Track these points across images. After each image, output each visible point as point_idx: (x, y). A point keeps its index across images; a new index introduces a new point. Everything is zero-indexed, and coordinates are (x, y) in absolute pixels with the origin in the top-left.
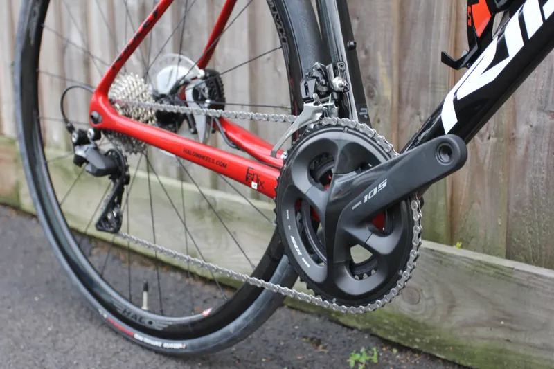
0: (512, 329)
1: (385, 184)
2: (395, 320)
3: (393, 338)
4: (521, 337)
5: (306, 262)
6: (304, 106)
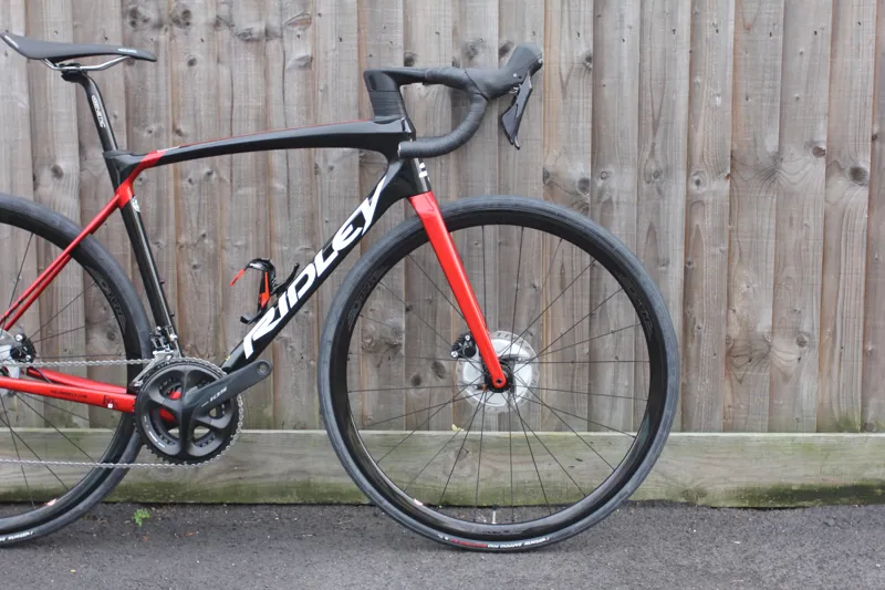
0: (243, 471)
1: (225, 389)
2: (153, 487)
3: (151, 501)
4: (250, 474)
5: (162, 445)
6: (155, 353)
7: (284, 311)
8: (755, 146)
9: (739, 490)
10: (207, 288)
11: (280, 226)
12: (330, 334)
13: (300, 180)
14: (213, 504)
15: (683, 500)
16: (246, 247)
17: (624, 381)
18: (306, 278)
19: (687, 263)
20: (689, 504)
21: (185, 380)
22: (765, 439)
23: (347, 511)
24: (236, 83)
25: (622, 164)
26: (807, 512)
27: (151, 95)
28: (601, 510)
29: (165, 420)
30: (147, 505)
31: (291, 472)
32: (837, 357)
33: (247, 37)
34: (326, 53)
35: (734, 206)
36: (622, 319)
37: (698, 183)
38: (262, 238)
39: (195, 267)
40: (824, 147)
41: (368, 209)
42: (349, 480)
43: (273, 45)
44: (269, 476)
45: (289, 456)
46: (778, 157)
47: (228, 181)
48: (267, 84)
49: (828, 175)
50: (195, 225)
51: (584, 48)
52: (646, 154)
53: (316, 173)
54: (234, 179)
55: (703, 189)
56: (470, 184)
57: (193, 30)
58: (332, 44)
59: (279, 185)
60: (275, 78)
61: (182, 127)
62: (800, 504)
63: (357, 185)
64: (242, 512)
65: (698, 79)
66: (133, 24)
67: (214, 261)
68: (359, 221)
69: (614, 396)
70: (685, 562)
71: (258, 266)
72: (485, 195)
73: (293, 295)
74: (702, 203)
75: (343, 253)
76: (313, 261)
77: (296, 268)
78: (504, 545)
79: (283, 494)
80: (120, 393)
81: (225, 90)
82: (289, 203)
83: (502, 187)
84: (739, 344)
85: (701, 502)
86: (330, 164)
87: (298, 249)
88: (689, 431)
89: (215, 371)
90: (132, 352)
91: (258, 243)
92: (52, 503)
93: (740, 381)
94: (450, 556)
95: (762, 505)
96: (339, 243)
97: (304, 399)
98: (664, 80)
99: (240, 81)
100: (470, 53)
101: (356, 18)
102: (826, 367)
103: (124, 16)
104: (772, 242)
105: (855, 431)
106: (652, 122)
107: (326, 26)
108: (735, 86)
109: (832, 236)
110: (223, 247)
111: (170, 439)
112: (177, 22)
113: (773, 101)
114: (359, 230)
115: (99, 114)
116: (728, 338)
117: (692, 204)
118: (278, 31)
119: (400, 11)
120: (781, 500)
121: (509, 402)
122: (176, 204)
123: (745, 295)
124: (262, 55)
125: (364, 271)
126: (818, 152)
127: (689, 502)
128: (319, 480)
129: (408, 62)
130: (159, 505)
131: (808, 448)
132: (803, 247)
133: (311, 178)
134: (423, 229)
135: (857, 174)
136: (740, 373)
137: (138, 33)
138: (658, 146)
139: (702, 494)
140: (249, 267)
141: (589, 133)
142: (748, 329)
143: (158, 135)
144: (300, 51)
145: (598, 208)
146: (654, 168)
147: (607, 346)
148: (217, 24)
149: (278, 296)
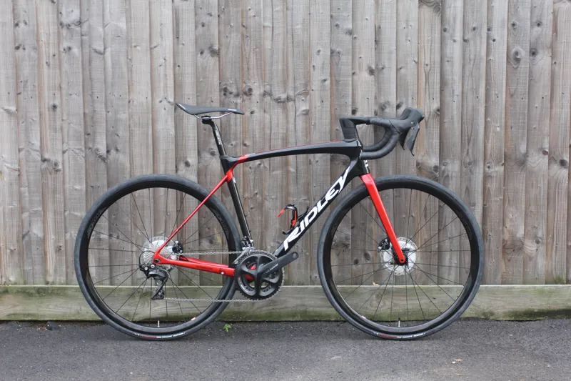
1: (277, 265)
2: (231, 314)
3: (230, 320)
5: (247, 291)
6: (243, 248)
7: (303, 229)
8: (516, 150)
9: (510, 312)
10: (258, 218)
11: (292, 189)
12: (324, 239)
13: (302, 167)
14: (260, 322)
15: (483, 317)
16: (276, 199)
17: (455, 260)
18: (313, 213)
19: (484, 205)
20: (486, 319)
21: (258, 261)
22: (522, 288)
23: (324, 324)
24: (273, 123)
25: (453, 159)
26: (542, 322)
27: (233, 127)
28: (449, 320)
29: (248, 279)
30: (229, 322)
31: (297, 306)
32: (554, 249)
33: (278, 101)
34: (315, 108)
35: (506, 178)
36: (454, 231)
37: (489, 167)
38: (284, 195)
39: (252, 208)
40: (547, 150)
41: (341, 181)
42: (333, 309)
43: (290, 104)
44: (286, 307)
45: (297, 298)
46: (526, 155)
47: (268, 168)
48: (288, 122)
49: (549, 164)
50: (252, 188)
51: (436, 105)
52: (465, 154)
53: (310, 164)
54: (271, 167)
55: (491, 170)
57: (253, 97)
58: (318, 104)
59: (292, 170)
60: (291, 120)
61: (247, 143)
62: (538, 318)
64: (275, 325)
65: (489, 119)
66: (225, 94)
67: (261, 205)
68: (338, 187)
69: (450, 267)
70: (489, 343)
72: (391, 175)
73: (307, 221)
74: (491, 177)
75: (330, 202)
76: (316, 205)
77: (308, 209)
78: (404, 337)
79: (294, 316)
80: (226, 267)
81: (268, 125)
82: (297, 178)
83: (397, 171)
84: (509, 243)
85: (491, 318)
86: (317, 159)
88: (485, 284)
89: (272, 257)
90: (231, 248)
91: (282, 197)
92: (193, 319)
93: (509, 261)
94: (380, 342)
95: (521, 319)
96: (329, 197)
97: (303, 271)
98: (473, 121)
99: (275, 121)
100: (383, 108)
101: (329, 92)
102: (549, 253)
103: (220, 91)
104: (524, 194)
105: (563, 284)
106: (468, 139)
107: (316, 95)
108: (506, 122)
109: (552, 192)
110: (265, 199)
111: (250, 289)
112: (245, 93)
113: (524, 129)
114: (337, 191)
115: (218, 139)
116: (504, 240)
117: (486, 177)
118: (293, 97)
119: (351, 88)
120: (529, 317)
121: (405, 270)
122: (243, 179)
123: (511, 219)
124: (285, 109)
126: (545, 153)
127: (486, 318)
128: (311, 309)
129: (354, 112)
130: (234, 322)
131: (542, 292)
132: (538, 197)
133: (308, 166)
135: (563, 163)
136: (509, 256)
137: (227, 99)
138: (470, 151)
139: (492, 314)
140: (286, 208)
141: (438, 144)
142: (513, 235)
143: (236, 146)
144: (303, 107)
145: (442, 180)
146: (468, 161)
147: (447, 245)
148: (265, 94)
149: (300, 222)
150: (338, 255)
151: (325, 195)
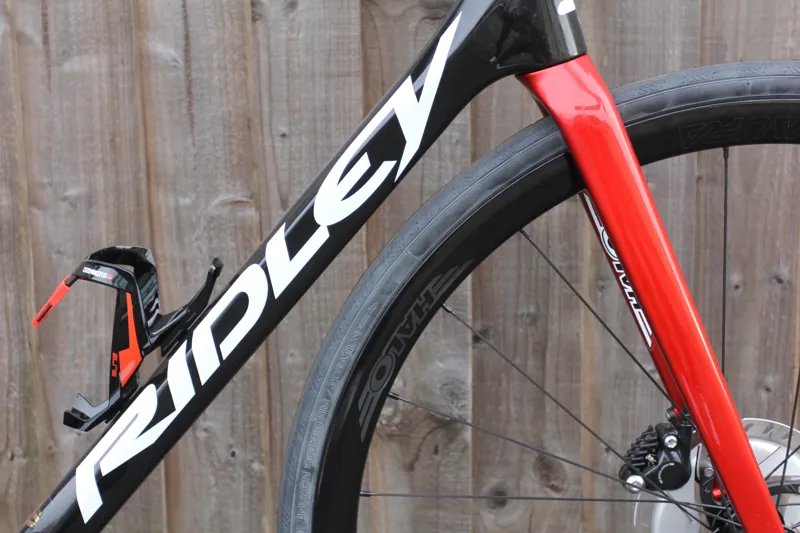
7: (183, 394)
11: (169, 149)
12: (312, 450)
13: (214, 34)
16: (90, 200)
18: (241, 302)
38: (127, 178)
41: (411, 108)
47: (38, 39)
53: (255, 17)
54: (53, 37)
56: (629, 37)
59: (164, 49)
63: (356, 46)
68: (388, 143)
71: (104, 274)
73: (206, 351)
75: (342, 233)
76: (258, 257)
77: (213, 277)
82: (189, 92)
87: (216, 202)
91: (118, 191)
96: (332, 205)
110: (33, 202)
114: (387, 167)
125: (401, 280)
133: (242, 29)
134: (570, 157)
140: (79, 276)
149: (168, 352)
150: (410, 467)
151: (313, 191)
